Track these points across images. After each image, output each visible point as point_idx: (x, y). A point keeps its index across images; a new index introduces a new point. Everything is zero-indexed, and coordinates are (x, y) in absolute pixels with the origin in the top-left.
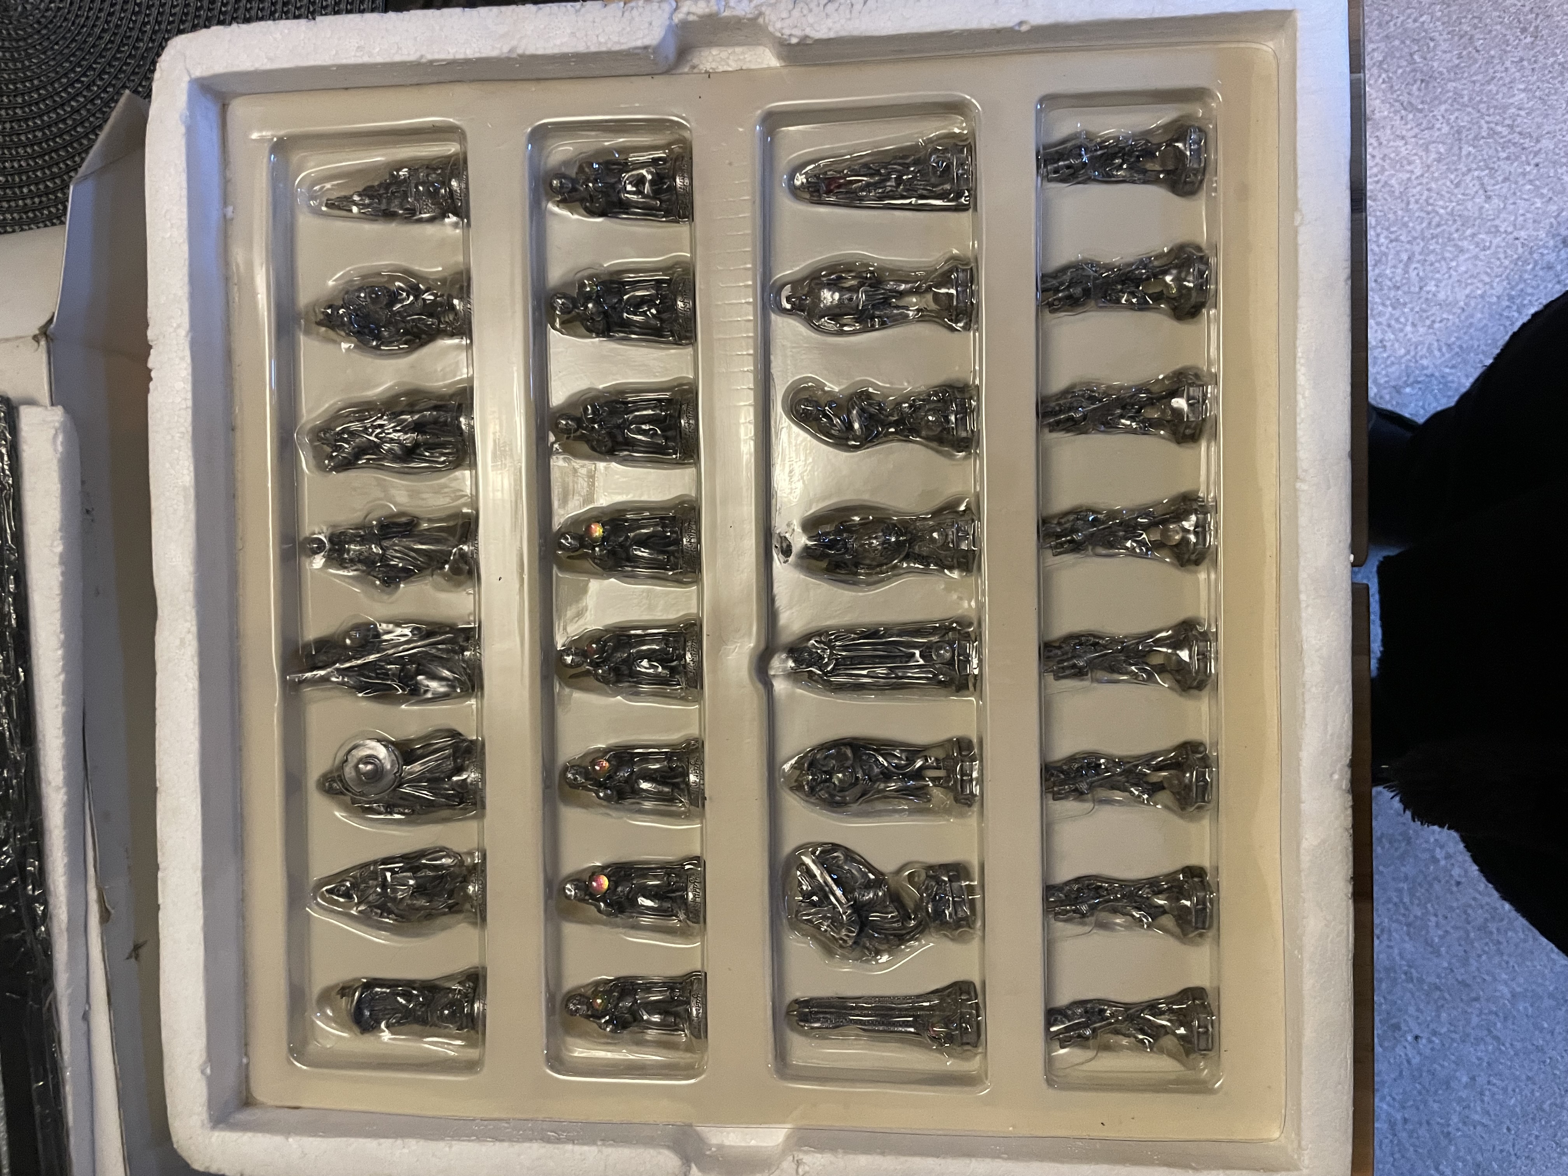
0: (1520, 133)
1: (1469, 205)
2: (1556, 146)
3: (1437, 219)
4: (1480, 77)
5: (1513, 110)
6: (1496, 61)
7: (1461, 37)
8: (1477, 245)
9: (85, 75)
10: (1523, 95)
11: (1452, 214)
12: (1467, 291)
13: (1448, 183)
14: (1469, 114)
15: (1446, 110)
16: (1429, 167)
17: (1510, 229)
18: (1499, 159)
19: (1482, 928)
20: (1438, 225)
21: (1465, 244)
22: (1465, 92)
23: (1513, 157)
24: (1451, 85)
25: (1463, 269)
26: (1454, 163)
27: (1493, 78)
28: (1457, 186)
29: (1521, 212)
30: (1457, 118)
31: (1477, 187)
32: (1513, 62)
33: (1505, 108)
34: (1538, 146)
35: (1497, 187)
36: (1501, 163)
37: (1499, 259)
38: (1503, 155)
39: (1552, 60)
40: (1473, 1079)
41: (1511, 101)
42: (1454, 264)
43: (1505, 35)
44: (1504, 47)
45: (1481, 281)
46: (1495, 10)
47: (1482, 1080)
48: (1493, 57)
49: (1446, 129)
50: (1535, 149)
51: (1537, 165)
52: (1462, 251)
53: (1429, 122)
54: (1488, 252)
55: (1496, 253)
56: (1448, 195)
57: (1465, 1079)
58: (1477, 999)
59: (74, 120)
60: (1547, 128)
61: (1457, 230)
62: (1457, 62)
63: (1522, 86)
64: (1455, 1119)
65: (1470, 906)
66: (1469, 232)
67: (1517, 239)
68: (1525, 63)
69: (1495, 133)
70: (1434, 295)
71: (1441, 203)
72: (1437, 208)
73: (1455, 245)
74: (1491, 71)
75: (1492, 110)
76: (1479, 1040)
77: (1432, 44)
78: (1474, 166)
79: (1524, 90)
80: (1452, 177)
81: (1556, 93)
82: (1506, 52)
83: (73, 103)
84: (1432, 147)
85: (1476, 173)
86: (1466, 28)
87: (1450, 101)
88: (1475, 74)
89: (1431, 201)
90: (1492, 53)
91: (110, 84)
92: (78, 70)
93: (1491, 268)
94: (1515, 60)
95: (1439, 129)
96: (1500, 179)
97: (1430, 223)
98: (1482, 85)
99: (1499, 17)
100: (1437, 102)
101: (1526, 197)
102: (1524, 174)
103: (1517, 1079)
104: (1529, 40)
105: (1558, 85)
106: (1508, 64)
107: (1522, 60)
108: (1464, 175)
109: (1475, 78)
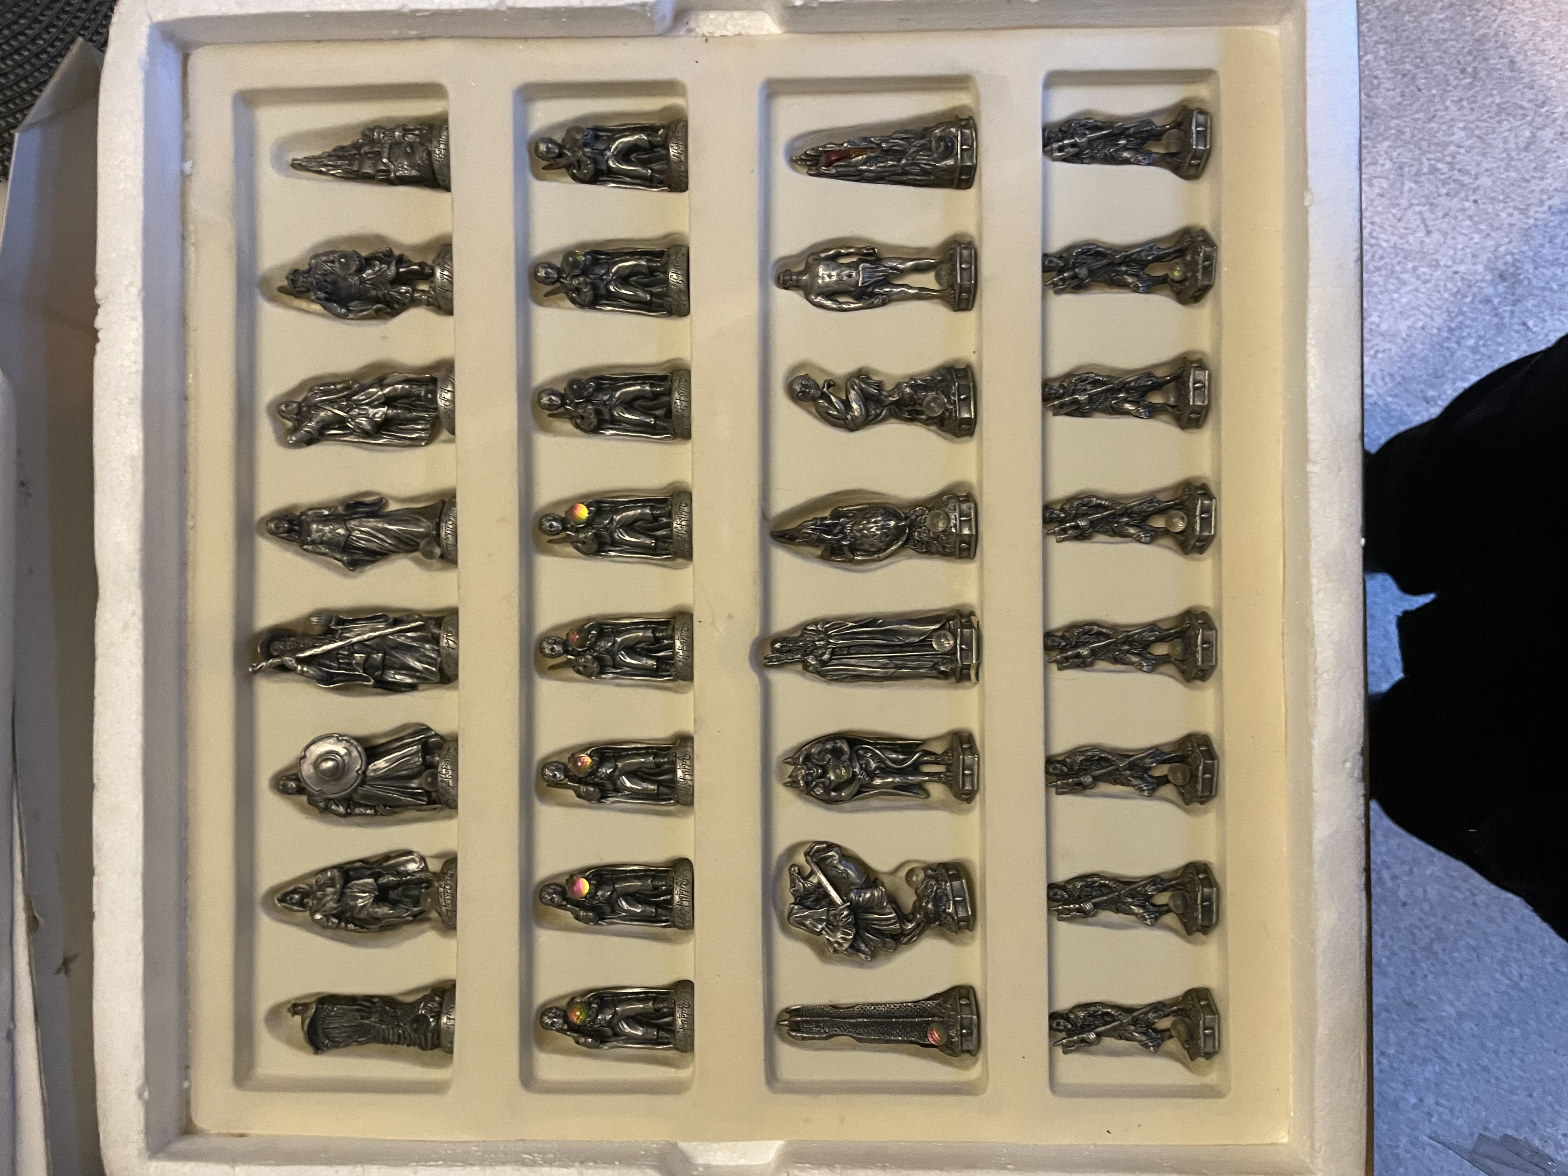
0: (1460, 171)
1: (1411, 239)
2: (1494, 182)
3: (1380, 252)
4: (1421, 115)
5: (1452, 148)
6: (1437, 99)
7: (1404, 75)
8: (1418, 278)
9: (30, 27)
10: (1463, 133)
11: (1394, 247)
12: (1409, 323)
13: (1391, 217)
14: (1411, 151)
15: (1390, 147)
16: (1372, 200)
17: (1450, 263)
18: (1439, 195)
19: (1428, 949)
20: (1382, 258)
21: (1406, 276)
22: (1408, 129)
23: (1452, 193)
24: (1394, 123)
25: (1404, 300)
26: (1397, 198)
27: (1435, 116)
28: (1400, 220)
29: (1460, 247)
30: (1399, 154)
31: (1418, 222)
32: (1452, 101)
33: (1446, 145)
34: (1478, 182)
35: (1438, 222)
36: (1441, 199)
37: (1439, 292)
38: (1444, 191)
39: (1489, 100)
40: (1421, 1100)
41: (1451, 139)
42: (1396, 296)
43: (1446, 75)
44: (1444, 86)
45: (1423, 313)
46: (1437, 50)
47: (1430, 1100)
48: (1434, 96)
49: (1389, 165)
50: (1475, 186)
51: (1475, 201)
52: (1404, 283)
53: (1373, 158)
54: (1429, 285)
55: (1436, 285)
56: (1390, 229)
57: (1413, 1100)
58: (1422, 1020)
59: (17, 75)
60: (1485, 165)
61: (1399, 263)
62: (1399, 99)
63: (1461, 125)
64: (1404, 1140)
65: (1415, 926)
66: (1410, 265)
67: (1456, 273)
68: (1465, 103)
69: (1437, 170)
70: (1378, 326)
71: (1383, 236)
72: (1380, 242)
73: (1398, 278)
74: (1432, 109)
75: (1433, 148)
76: (1425, 1061)
77: (1375, 82)
78: (1415, 202)
79: (1464, 129)
80: (1394, 211)
81: (1494, 132)
82: (1446, 91)
83: (16, 57)
84: (1375, 181)
85: (1417, 209)
86: (1408, 67)
87: (1393, 138)
88: (1417, 112)
89: (1375, 234)
90: (1434, 92)
91: (58, 39)
92: (22, 21)
93: (1433, 301)
94: (1456, 99)
95: (1383, 165)
96: (1440, 214)
97: (1373, 256)
98: (1425, 122)
99: (1440, 57)
100: (1380, 139)
101: (1464, 231)
102: (1464, 210)
103: (1463, 1099)
104: (1468, 80)
105: (1496, 125)
106: (1448, 103)
107: (1461, 100)
108: (1406, 209)
109: (1417, 116)
